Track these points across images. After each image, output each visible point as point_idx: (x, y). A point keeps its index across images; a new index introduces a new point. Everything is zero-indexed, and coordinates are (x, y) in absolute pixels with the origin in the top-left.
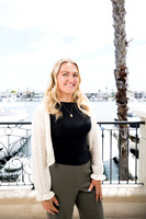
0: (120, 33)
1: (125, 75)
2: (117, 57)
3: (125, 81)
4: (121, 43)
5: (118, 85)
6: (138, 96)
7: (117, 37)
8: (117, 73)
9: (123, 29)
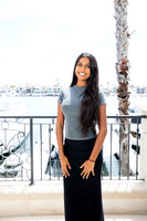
0: (121, 25)
1: (127, 69)
2: (118, 49)
3: (126, 75)
4: (123, 36)
5: (119, 79)
6: (141, 91)
7: (118, 29)
8: (119, 67)
9: (125, 21)
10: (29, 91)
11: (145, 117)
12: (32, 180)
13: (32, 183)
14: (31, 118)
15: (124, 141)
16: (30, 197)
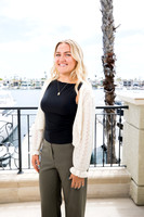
0: (107, 18)
1: (113, 61)
2: (104, 43)
3: (112, 68)
4: (109, 29)
5: (105, 71)
6: (127, 84)
7: (104, 22)
8: (105, 60)
9: (111, 15)
10: (16, 84)
11: (127, 107)
12: (20, 169)
13: (20, 172)
14: (19, 109)
15: (110, 132)
16: (19, 184)
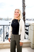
0: (24, 4)
1: (25, 14)
2: (23, 10)
5: (23, 16)
7: (23, 5)
9: (25, 3)
16: (4, 44)
